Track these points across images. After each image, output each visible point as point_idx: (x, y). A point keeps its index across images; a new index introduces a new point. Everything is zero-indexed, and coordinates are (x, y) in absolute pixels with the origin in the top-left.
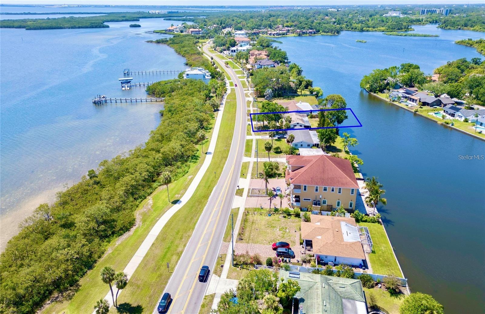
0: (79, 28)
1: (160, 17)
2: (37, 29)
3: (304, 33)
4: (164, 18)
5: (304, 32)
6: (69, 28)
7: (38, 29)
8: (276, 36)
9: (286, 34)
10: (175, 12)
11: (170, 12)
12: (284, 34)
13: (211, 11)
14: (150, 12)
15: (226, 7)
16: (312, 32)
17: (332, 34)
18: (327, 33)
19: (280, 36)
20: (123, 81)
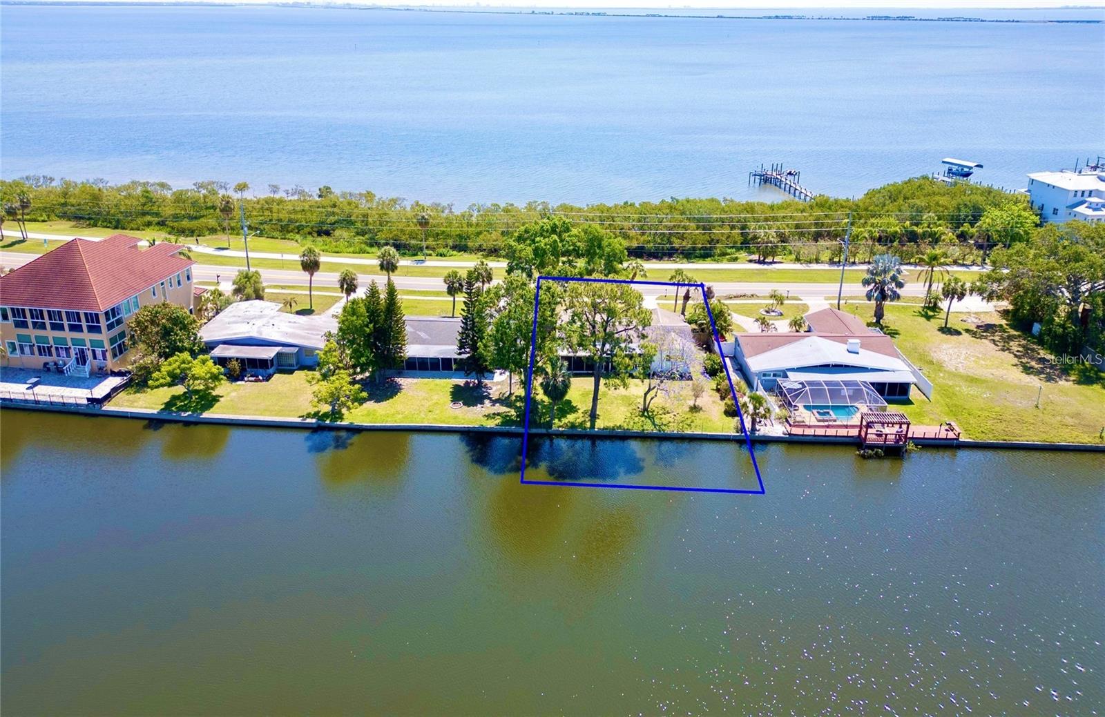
20: (954, 168)
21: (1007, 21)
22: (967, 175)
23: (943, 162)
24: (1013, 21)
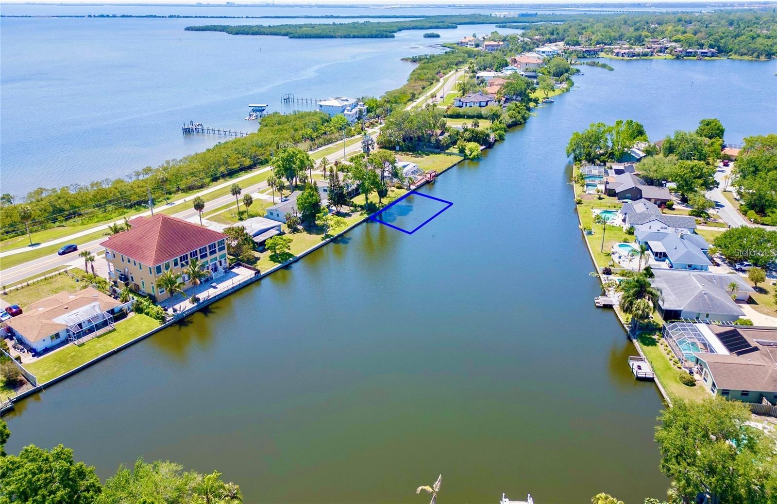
0: (354, 37)
1: (491, 23)
2: (301, 38)
3: (689, 54)
4: (497, 25)
5: (691, 52)
6: (341, 38)
7: (303, 38)
8: (626, 58)
9: (652, 55)
10: (531, 15)
11: (523, 15)
12: (645, 55)
13: (600, 13)
14: (493, 15)
15: (647, 5)
16: (707, 53)
17: (752, 59)
18: (741, 55)
19: (635, 58)
20: (254, 108)
21: (21, 17)
22: (263, 110)
23: (249, 107)
24: (26, 16)
